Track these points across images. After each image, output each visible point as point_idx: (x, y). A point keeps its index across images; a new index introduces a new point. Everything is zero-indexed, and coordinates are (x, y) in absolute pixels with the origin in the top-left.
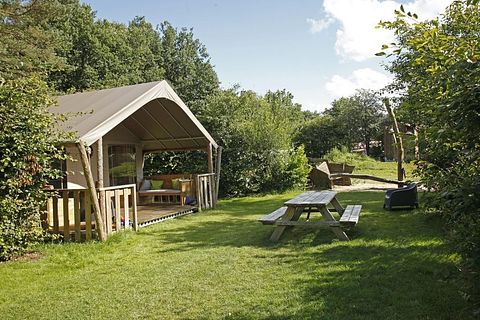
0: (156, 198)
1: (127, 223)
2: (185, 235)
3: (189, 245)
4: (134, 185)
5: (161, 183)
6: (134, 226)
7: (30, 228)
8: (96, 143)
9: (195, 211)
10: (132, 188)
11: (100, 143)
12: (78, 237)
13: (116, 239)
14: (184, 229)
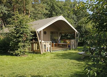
0: (62, 45)
1: (49, 50)
2: (62, 55)
3: (60, 58)
4: (51, 42)
5: (63, 41)
6: (50, 51)
7: (25, 49)
8: (41, 31)
9: (70, 49)
10: (50, 42)
11: (42, 31)
12: (37, 53)
13: (44, 54)
14: (63, 53)
